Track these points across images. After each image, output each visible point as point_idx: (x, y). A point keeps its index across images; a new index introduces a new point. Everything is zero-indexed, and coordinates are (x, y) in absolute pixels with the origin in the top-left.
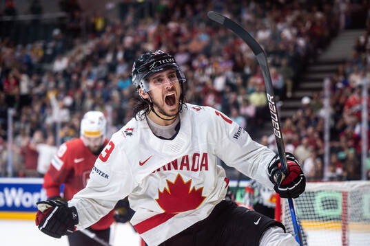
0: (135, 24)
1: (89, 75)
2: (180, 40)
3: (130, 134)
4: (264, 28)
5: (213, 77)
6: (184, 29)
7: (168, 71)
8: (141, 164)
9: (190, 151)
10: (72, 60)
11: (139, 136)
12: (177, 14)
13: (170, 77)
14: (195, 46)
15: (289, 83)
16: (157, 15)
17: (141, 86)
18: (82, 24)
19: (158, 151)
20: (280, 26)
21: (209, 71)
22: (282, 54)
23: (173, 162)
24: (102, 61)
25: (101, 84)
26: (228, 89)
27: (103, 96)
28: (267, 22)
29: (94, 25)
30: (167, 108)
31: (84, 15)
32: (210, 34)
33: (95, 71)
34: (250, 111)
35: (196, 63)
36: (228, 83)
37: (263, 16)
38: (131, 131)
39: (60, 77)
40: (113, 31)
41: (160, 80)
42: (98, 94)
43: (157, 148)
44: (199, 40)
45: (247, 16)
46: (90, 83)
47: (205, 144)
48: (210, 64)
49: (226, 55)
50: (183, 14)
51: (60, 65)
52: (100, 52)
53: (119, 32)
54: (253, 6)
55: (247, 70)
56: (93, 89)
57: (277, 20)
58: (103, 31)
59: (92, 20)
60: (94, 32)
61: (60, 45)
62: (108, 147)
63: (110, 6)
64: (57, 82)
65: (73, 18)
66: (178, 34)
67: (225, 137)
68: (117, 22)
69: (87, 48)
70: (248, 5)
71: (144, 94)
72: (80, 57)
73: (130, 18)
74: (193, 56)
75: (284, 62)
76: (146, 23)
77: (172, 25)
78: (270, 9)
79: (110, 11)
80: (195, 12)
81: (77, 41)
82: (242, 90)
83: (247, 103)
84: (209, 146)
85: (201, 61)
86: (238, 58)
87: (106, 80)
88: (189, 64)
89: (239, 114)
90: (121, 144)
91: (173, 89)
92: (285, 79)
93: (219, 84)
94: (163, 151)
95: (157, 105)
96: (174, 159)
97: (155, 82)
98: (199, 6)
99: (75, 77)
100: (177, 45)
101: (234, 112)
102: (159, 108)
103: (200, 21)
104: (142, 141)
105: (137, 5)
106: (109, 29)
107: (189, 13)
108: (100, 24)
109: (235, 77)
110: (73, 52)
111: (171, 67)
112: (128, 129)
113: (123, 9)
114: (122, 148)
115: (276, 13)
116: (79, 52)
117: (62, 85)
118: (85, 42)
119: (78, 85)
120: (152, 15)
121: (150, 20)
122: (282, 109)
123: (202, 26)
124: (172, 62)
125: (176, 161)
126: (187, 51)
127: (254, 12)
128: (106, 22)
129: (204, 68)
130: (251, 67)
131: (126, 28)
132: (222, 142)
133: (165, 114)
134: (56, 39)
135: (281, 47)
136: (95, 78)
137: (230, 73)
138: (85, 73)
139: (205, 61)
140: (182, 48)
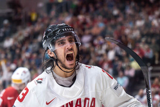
0: (57, 16)
1: (27, 50)
2: (86, 27)
3: (40, 82)
4: (141, 19)
5: (107, 51)
6: (88, 20)
7: (69, 37)
8: (47, 104)
9: (82, 96)
10: (16, 40)
11: (46, 83)
12: (84, 10)
13: (70, 41)
14: (95, 30)
15: (157, 55)
16: (71, 11)
17: (49, 47)
18: (22, 17)
19: (59, 95)
20: (150, 18)
21: (105, 47)
22: (152, 35)
23: (69, 103)
24: (35, 41)
25: (35, 55)
26: (117, 59)
27: (36, 64)
28: (142, 14)
29: (30, 18)
30: (68, 63)
31: (24, 11)
32: (105, 23)
33: (31, 47)
34: (131, 73)
35: (96, 42)
36: (117, 55)
37: (140, 11)
38: (41, 81)
39: (8, 51)
40: (43, 21)
41: (63, 43)
42: (33, 62)
43: (59, 93)
44: (98, 27)
45: (129, 11)
46: (27, 55)
47: (94, 91)
48: (105, 43)
49: (115, 36)
50: (88, 10)
51: (8, 43)
52: (34, 35)
53: (47, 22)
54: (133, 4)
55: (130, 46)
56: (29, 59)
57: (149, 14)
58: (36, 21)
59: (29, 14)
60: (30, 22)
61: (8, 30)
62: (24, 91)
63: (41, 5)
64: (6, 54)
65: (16, 13)
66: (85, 23)
67: (108, 87)
68: (45, 15)
69: (26, 32)
70: (130, 4)
71: (51, 54)
72: (21, 38)
73: (53, 13)
74: (94, 37)
75: (154, 41)
76: (63, 16)
77: (81, 17)
78: (144, 7)
79: (41, 8)
80: (96, 9)
81: (19, 28)
82: (126, 59)
83: (130, 68)
84: (97, 93)
85: (99, 40)
86: (123, 38)
87: (38, 53)
88: (91, 42)
89: (124, 75)
90: (33, 89)
91: (71, 49)
92: (154, 52)
93: (111, 55)
94: (63, 95)
95: (60, 61)
96: (70, 101)
97: (59, 45)
98: (98, 5)
99: (18, 51)
100: (84, 30)
101: (121, 73)
102: (61, 63)
103: (98, 14)
104: (48, 87)
105: (58, 4)
106: (40, 20)
107: (92, 9)
108: (34, 17)
109: (121, 51)
110: (17, 35)
111: (71, 34)
112: (39, 79)
113: (49, 7)
114: (34, 92)
115: (148, 9)
116: (21, 35)
117: (9, 56)
118: (24, 28)
119: (20, 56)
120: (67, 10)
121: (66, 14)
122: (152, 71)
123: (100, 18)
124: (72, 30)
125: (72, 102)
126: (90, 34)
127: (134, 8)
128: (38, 16)
129: (101, 45)
130: (132, 44)
131: (51, 19)
132: (106, 91)
133: (66, 68)
134: (6, 26)
135: (152, 31)
136: (31, 51)
137: (118, 48)
138: (24, 48)
139: (102, 40)
140: (87, 32)
